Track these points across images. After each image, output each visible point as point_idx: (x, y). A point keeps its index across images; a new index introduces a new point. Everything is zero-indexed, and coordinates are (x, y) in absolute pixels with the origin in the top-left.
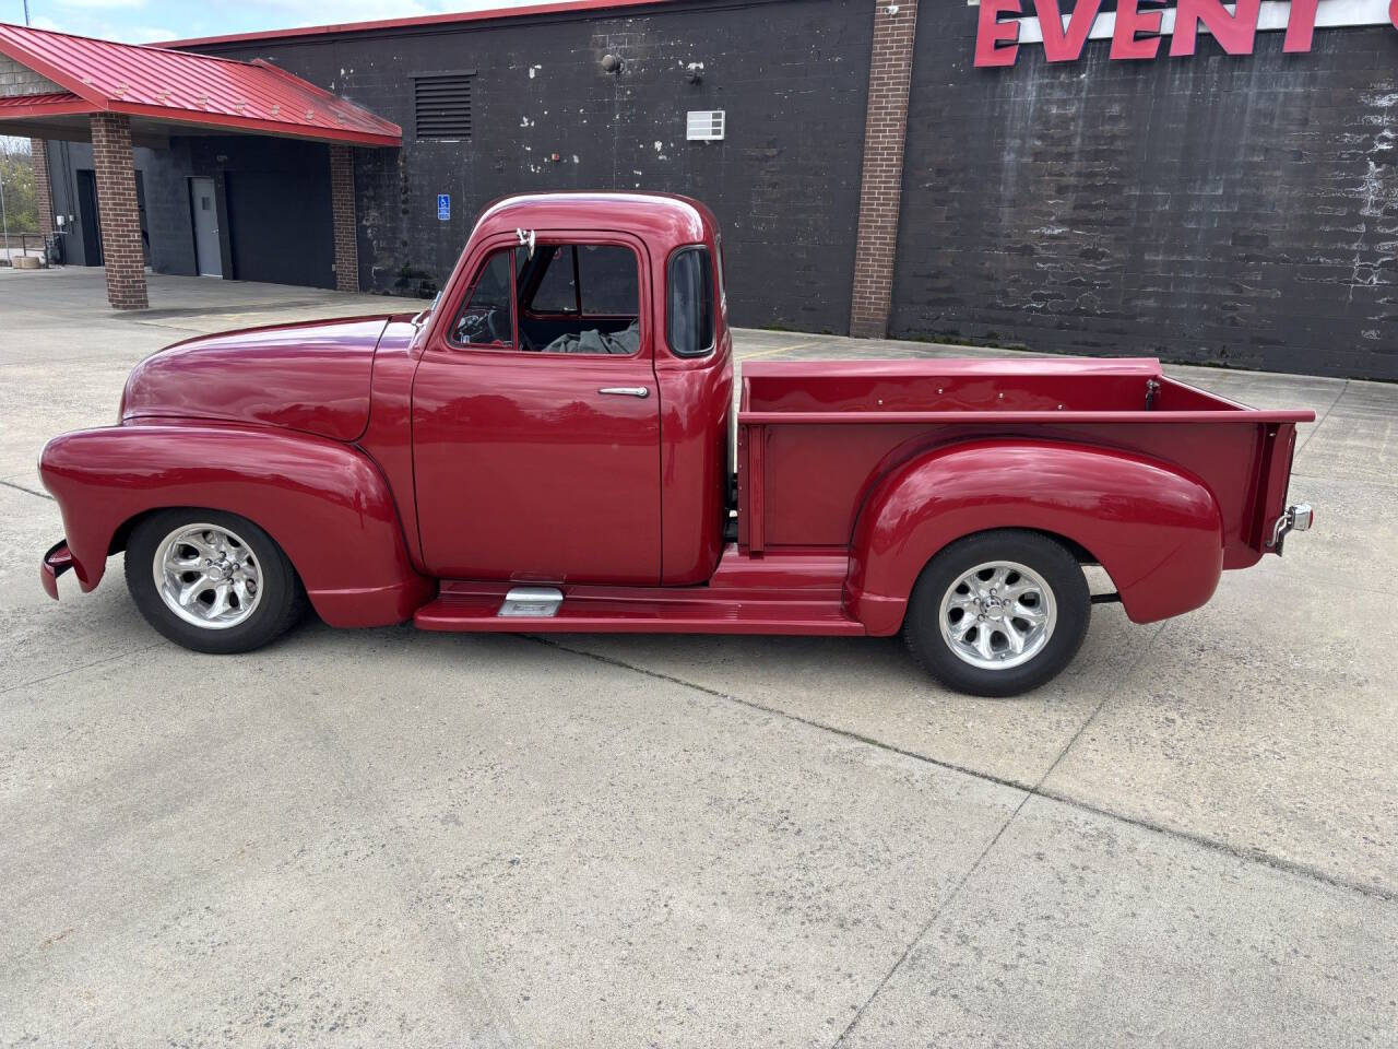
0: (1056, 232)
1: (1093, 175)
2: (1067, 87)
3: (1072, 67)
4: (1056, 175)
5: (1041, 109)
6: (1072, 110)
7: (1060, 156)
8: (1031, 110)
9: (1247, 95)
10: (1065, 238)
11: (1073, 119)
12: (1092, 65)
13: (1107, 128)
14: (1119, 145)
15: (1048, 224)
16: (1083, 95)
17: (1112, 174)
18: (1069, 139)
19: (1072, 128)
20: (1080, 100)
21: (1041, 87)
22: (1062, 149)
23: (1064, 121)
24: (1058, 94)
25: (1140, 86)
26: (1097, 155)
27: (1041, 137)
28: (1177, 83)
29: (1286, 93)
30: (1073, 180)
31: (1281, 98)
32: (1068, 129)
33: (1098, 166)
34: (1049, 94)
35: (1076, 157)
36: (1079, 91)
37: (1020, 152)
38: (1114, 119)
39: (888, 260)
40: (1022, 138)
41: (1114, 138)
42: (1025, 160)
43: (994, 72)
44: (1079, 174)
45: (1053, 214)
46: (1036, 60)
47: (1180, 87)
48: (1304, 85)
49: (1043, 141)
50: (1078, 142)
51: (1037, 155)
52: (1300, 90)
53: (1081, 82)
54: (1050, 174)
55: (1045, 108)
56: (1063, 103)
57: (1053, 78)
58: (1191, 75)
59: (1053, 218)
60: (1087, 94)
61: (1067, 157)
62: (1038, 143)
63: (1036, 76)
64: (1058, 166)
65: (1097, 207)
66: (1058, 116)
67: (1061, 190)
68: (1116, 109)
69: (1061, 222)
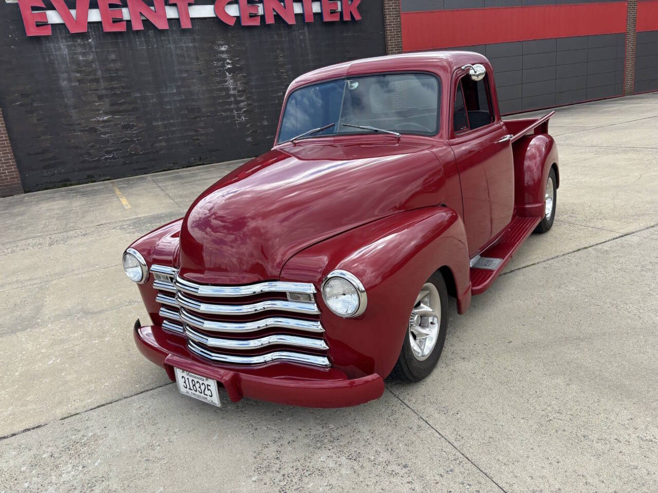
0: (105, 118)
1: (113, 89)
2: (84, 46)
3: (83, 36)
4: (94, 90)
5: (73, 58)
6: (91, 57)
7: (92, 81)
8: (68, 58)
9: (170, 47)
10: (111, 121)
11: (92, 62)
12: (92, 35)
13: (112, 65)
14: (120, 73)
15: (99, 115)
16: (94, 49)
17: (123, 88)
18: (94, 71)
19: (94, 66)
20: (92, 52)
21: (68, 47)
22: (92, 77)
23: (89, 63)
24: (79, 50)
25: (121, 45)
26: (111, 79)
27: (78, 72)
28: (138, 43)
29: (186, 47)
30: (104, 92)
31: (185, 48)
32: (92, 67)
33: (115, 84)
34: (75, 50)
35: (101, 81)
36: (91, 48)
37: (70, 80)
38: (114, 61)
39: (9, 149)
40: (67, 72)
41: (117, 70)
42: (73, 84)
43: (37, 39)
44: (106, 89)
45: (100, 110)
46: (60, 33)
47: (140, 45)
48: (192, 43)
49: (80, 73)
50: (99, 73)
51: (80, 81)
52: (191, 45)
53: (89, 43)
54: (91, 90)
55: (75, 56)
56: (84, 54)
57: (74, 41)
58: (143, 39)
59: (101, 112)
60: (96, 49)
61: (97, 81)
62: (78, 75)
63: (64, 41)
64: (94, 86)
65: (122, 104)
66: (84, 61)
67: (100, 98)
68: (113, 56)
69: (106, 113)
